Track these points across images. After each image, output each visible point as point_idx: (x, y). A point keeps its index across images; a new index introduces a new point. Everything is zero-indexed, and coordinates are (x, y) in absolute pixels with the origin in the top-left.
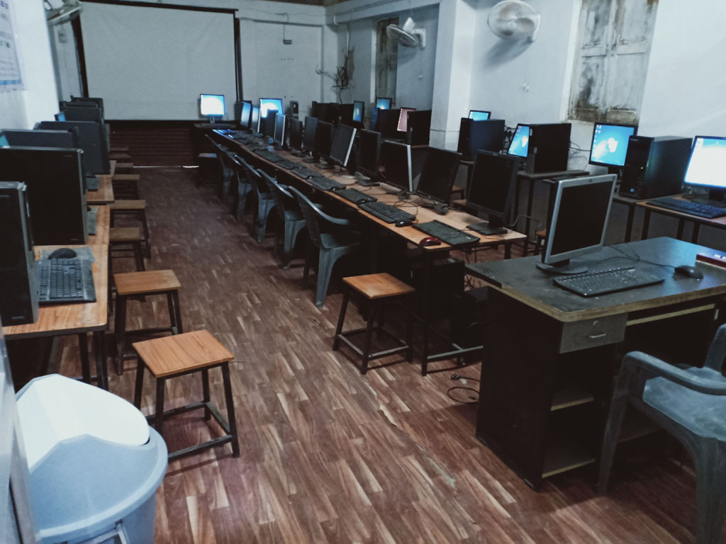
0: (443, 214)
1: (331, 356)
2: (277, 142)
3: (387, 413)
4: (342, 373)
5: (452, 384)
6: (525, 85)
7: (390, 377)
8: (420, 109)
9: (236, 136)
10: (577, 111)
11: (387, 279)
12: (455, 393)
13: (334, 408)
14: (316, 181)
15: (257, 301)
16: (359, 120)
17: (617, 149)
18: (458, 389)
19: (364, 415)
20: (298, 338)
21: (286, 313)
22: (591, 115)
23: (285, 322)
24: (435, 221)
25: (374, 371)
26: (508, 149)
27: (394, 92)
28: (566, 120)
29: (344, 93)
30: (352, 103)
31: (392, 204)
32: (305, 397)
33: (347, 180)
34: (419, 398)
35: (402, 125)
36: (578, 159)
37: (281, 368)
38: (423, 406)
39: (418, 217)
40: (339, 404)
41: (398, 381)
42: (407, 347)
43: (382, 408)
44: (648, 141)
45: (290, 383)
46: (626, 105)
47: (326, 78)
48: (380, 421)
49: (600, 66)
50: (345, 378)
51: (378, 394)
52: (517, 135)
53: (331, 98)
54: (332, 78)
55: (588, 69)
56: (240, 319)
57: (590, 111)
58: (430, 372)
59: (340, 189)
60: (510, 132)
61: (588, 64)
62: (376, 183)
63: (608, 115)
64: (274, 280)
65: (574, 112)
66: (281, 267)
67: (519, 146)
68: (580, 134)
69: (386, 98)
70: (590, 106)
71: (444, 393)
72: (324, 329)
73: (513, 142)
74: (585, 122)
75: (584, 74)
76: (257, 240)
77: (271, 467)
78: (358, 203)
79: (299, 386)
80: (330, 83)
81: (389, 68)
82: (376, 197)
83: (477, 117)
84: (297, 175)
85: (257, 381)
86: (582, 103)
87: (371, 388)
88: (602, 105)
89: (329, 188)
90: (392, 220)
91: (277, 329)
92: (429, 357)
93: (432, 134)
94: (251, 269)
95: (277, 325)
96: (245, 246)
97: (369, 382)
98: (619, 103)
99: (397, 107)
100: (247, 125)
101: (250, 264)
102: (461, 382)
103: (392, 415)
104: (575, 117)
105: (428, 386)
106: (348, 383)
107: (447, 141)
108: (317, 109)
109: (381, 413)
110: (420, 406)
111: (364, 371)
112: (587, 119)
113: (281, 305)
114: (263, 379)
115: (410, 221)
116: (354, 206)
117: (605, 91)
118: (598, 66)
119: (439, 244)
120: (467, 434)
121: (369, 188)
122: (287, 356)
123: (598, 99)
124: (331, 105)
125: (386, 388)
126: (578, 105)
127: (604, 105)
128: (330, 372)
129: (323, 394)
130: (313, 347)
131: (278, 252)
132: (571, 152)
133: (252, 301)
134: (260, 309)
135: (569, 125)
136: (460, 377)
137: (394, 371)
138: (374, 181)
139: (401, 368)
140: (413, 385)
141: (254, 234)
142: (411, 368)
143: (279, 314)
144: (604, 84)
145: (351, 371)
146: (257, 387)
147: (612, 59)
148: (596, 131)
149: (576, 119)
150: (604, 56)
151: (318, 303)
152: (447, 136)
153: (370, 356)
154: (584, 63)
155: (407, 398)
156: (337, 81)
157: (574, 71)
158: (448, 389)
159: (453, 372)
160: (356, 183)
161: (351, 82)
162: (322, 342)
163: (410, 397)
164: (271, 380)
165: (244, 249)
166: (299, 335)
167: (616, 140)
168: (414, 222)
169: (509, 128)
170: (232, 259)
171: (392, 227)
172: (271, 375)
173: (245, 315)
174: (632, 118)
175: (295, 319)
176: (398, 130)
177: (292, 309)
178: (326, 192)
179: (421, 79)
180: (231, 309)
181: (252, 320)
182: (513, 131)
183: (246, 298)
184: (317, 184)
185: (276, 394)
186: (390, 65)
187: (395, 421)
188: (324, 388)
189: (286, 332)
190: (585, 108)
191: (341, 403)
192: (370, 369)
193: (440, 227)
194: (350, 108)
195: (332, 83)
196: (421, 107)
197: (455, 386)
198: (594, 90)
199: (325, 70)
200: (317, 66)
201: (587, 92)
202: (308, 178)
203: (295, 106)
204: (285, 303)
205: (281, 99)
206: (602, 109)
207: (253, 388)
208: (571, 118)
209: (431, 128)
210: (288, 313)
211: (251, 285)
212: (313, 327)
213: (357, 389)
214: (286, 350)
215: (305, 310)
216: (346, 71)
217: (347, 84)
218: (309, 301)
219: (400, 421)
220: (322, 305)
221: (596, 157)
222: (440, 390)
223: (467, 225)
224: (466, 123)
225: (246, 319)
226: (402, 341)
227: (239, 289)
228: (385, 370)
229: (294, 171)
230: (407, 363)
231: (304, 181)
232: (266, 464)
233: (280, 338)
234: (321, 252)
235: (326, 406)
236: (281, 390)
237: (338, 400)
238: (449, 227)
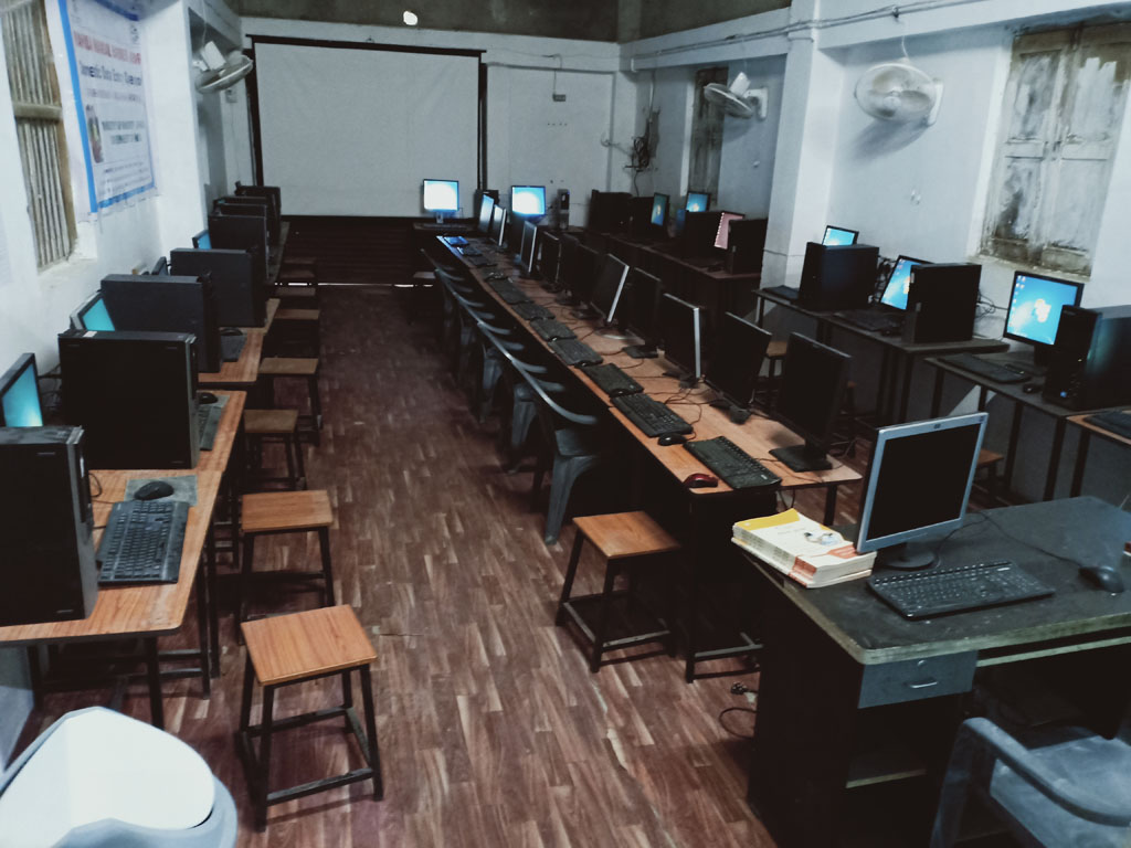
0: (740, 420)
1: (551, 636)
2: (524, 265)
3: (617, 746)
4: (561, 664)
5: (729, 700)
6: (913, 193)
7: (636, 681)
8: (751, 217)
9: (469, 251)
10: (995, 243)
11: (641, 522)
12: (734, 720)
13: (538, 730)
14: (561, 346)
15: (459, 528)
16: (660, 222)
17: (1049, 318)
18: (739, 711)
19: (580, 745)
20: (508, 600)
21: (498, 553)
22: (1016, 251)
23: (494, 569)
24: (722, 440)
25: (611, 668)
26: (883, 292)
27: (715, 182)
28: (977, 256)
29: (643, 178)
30: (652, 195)
31: (663, 399)
32: (497, 706)
33: (609, 346)
34: (673, 721)
35: (721, 241)
36: (993, 321)
37: (472, 650)
38: (677, 736)
39: (695, 427)
40: (547, 724)
41: (646, 688)
42: (667, 632)
43: (612, 735)
44: (1092, 316)
45: (480, 678)
46: (1073, 241)
47: (615, 152)
48: (604, 759)
49: (1034, 174)
50: (564, 676)
51: (609, 710)
52: (896, 273)
53: (623, 183)
54: (624, 152)
55: (1015, 177)
56: (428, 559)
57: (1015, 245)
58: (700, 677)
59: (593, 364)
60: (888, 265)
61: (1015, 168)
62: (653, 353)
63: (1043, 255)
64: (491, 492)
65: (990, 243)
66: (505, 468)
67: (897, 291)
68: (995, 280)
69: (702, 193)
70: (1015, 237)
71: (713, 716)
72: (550, 586)
73: (890, 284)
74: (1006, 262)
75: (1009, 184)
76: (479, 419)
77: (425, 824)
78: (612, 395)
79: (493, 685)
80: (621, 159)
81: (710, 146)
82: (642, 383)
83: (834, 240)
84: (537, 332)
85: (433, 670)
86: (1003, 231)
87: (600, 698)
88: (1034, 238)
89: (578, 361)
90: (656, 433)
91: (479, 580)
92: (698, 655)
93: (767, 259)
94: (461, 470)
95: (480, 572)
96: (459, 428)
97: (599, 686)
98: (1063, 237)
99: (719, 208)
100: (486, 230)
101: (462, 462)
102: (746, 698)
103: (624, 749)
104: (991, 252)
105: (692, 701)
106: (567, 685)
107: (788, 272)
108: (601, 203)
109: (608, 743)
110: (671, 737)
111: (596, 665)
112: (1011, 258)
113: (492, 538)
114: (441, 669)
115: (679, 434)
116: (605, 398)
117: (1040, 217)
118: (1030, 174)
119: (715, 485)
120: (735, 795)
121: (640, 360)
122: (485, 630)
123: (1028, 226)
124: (621, 196)
125: (625, 699)
126: (997, 234)
127: (1038, 237)
128: (543, 665)
129: (526, 702)
130: (527, 617)
131: (503, 447)
132: (982, 307)
133: (451, 527)
134: (461, 543)
135: (979, 268)
136: (745, 690)
137: (643, 669)
138: (645, 352)
139: (655, 665)
140: (669, 698)
141: (476, 410)
142: (671, 666)
143: (487, 553)
144: (1039, 204)
145: (575, 664)
146: (430, 681)
147: (1052, 163)
148: (1017, 285)
149: (993, 255)
150: (1041, 159)
151: (550, 538)
152: (786, 265)
153: (605, 645)
154: (1009, 167)
155: (655, 720)
156: (633, 157)
157: (994, 172)
158: (722, 710)
159: (735, 680)
160: (624, 350)
161: (654, 161)
162: (541, 608)
163: (659, 718)
164: (453, 672)
165: (456, 435)
166: (511, 595)
167: (1048, 303)
168: (688, 437)
169: (885, 260)
170: (436, 451)
171: (652, 445)
172: (455, 660)
173: (437, 552)
174: (1081, 264)
175: (510, 564)
176: (717, 245)
177: (508, 545)
178: (571, 368)
179: (756, 167)
180: (418, 540)
181: (445, 562)
182: (893, 265)
183: (444, 522)
184: (562, 352)
185: (454, 695)
186: (713, 140)
187: (627, 761)
188: (529, 692)
189: (492, 586)
190: (1006, 238)
191: (550, 720)
192: (606, 663)
193: (726, 451)
194: (648, 203)
195: (626, 160)
196: (751, 210)
197: (735, 705)
198: (1023, 212)
199: (616, 141)
200: (603, 135)
201: (1011, 215)
202: (550, 340)
203: (564, 198)
204: (499, 533)
205: (544, 187)
206: (1034, 244)
207: (425, 681)
208: (984, 252)
209: (766, 248)
210: (501, 554)
211: (455, 500)
212: (534, 580)
213: (578, 695)
214: (485, 619)
215: (528, 550)
216: (646, 144)
217: (647, 164)
218: (536, 534)
219: (634, 762)
220: (553, 543)
221: (1015, 329)
222: (709, 710)
223: (773, 447)
224: (814, 251)
225: (437, 559)
226: (662, 621)
227: (434, 505)
228: (629, 667)
229: (534, 323)
230: (667, 657)
231: (544, 344)
232: (418, 817)
233: (482, 595)
234: (556, 462)
235: (526, 725)
236: (463, 691)
237: (545, 714)
238: (740, 451)
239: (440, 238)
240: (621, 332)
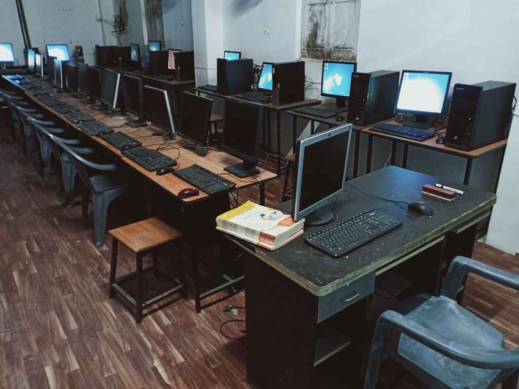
0: (203, 154)
1: (108, 307)
2: (58, 85)
3: (161, 370)
4: (117, 325)
5: (224, 317)
6: (265, 29)
7: (166, 321)
8: (184, 50)
9: (23, 82)
10: (308, 50)
11: (154, 225)
12: (227, 328)
13: (106, 375)
14: (85, 126)
15: (36, 249)
16: (136, 59)
17: (341, 83)
18: (230, 323)
19: (136, 377)
20: (75, 290)
21: (65, 260)
22: (319, 53)
23: (63, 271)
24: (195, 166)
25: (150, 317)
26: (258, 83)
27: (163, 36)
28: (300, 59)
29: (123, 37)
30: (129, 45)
31: (155, 148)
32: (75, 366)
33: (117, 122)
34: (193, 342)
35: (171, 65)
36: (312, 90)
37: (53, 331)
38: (197, 351)
39: (178, 161)
40: (112, 369)
41: (173, 324)
42: (181, 286)
43: (157, 363)
44: (366, 77)
45: (61, 349)
46: (345, 44)
47: (105, 24)
48: (154, 383)
49: (322, 12)
50: (120, 332)
51: (153, 346)
52: (263, 72)
53: (112, 41)
54: (111, 25)
55: (314, 15)
56: (15, 274)
57: (318, 50)
58: (204, 308)
59: (108, 133)
60: (258, 69)
61: (313, 10)
62: (145, 123)
63: (332, 54)
64: (56, 222)
65: (305, 51)
66: (64, 206)
67: (266, 80)
68: (312, 69)
69: (157, 41)
70: (317, 46)
71: (216, 330)
72: (102, 274)
73: (261, 78)
74: (314, 60)
75: (311, 19)
76: (43, 178)
78: (122, 149)
79: (71, 352)
80: (109, 29)
81: (156, 16)
82: (140, 141)
83: (230, 57)
84: (69, 120)
85: (25, 353)
86: (311, 44)
87: (145, 339)
88: (327, 45)
89: (97, 133)
90: (154, 168)
91: (54, 281)
92: (201, 296)
93: (197, 72)
94: (35, 211)
95: (54, 276)
96: (32, 186)
97: (144, 332)
98: (340, 43)
99: (167, 49)
100: (33, 70)
101: (34, 206)
102: (232, 313)
103: (166, 371)
104: (307, 55)
105: (203, 324)
106: (122, 337)
107: (209, 77)
108: (100, 51)
109: (155, 369)
110: (194, 352)
111: (139, 318)
112: (317, 57)
113: (60, 251)
114: (32, 350)
115: (169, 167)
116: (118, 152)
117: (328, 34)
118: (321, 12)
119: (197, 194)
120: (239, 380)
121: (137, 129)
122: (61, 315)
123: (323, 40)
124: (112, 48)
125: (162, 336)
126: (308, 46)
127: (329, 45)
128: (105, 327)
129: (96, 357)
130: (89, 297)
131: (61, 192)
132: (306, 84)
133: (30, 250)
134: (38, 259)
135: (303, 63)
136: (231, 308)
137: (170, 312)
138: (140, 123)
139: (176, 308)
140: (188, 326)
141: (41, 173)
142: (187, 306)
143: (57, 261)
144: (327, 27)
145: (127, 321)
146: (23, 362)
147: (331, 5)
148: (325, 68)
149: (308, 57)
150: (325, 4)
151: (99, 243)
152: (207, 73)
153: (143, 305)
154: (310, 10)
155: (182, 344)
156: (115, 27)
157: (303, 17)
158: (220, 325)
159: (225, 303)
160: (126, 124)
161: (127, 27)
162: (99, 290)
163: (185, 342)
164: (40, 350)
165: (29, 190)
166: (76, 285)
167: (340, 75)
168: (174, 168)
169: (256, 66)
170: (16, 203)
171: (153, 176)
172: (40, 342)
173: (22, 267)
174: (351, 55)
175: (74, 265)
176: (169, 68)
177: (72, 253)
178: (94, 137)
179: (183, 24)
180: (7, 262)
181: (27, 274)
182: (260, 68)
183: (25, 247)
184: (86, 129)
185: (43, 367)
186: (157, 13)
187: (169, 379)
188: (97, 349)
189: (63, 283)
190: (313, 48)
191: (114, 366)
192: (146, 315)
193: (199, 172)
194: (128, 50)
195: (112, 29)
196: (185, 49)
197: (227, 320)
198: (320, 33)
199: (104, 18)
200: (97, 16)
201: (314, 35)
202: (78, 122)
203: (79, 50)
204: (64, 246)
205: (66, 45)
206: (327, 48)
207: (19, 363)
208: (303, 56)
209: (195, 66)
210: (67, 259)
211: (32, 231)
212: (92, 273)
213: (131, 342)
214: (61, 306)
215: (86, 254)
216: (121, 18)
217: (124, 30)
218: (89, 242)
219: (173, 378)
220: (102, 246)
221: (327, 90)
222: (214, 328)
223: (226, 166)
224: (221, 63)
225: (22, 273)
226: (177, 280)
227: (18, 238)
228: (161, 313)
229: (67, 115)
230: (183, 300)
231: (75, 126)
233: (57, 290)
234: (94, 197)
235: (98, 374)
236: (50, 362)
237: (110, 363)
238: (208, 172)
239: (3, 76)
240: (123, 113)
